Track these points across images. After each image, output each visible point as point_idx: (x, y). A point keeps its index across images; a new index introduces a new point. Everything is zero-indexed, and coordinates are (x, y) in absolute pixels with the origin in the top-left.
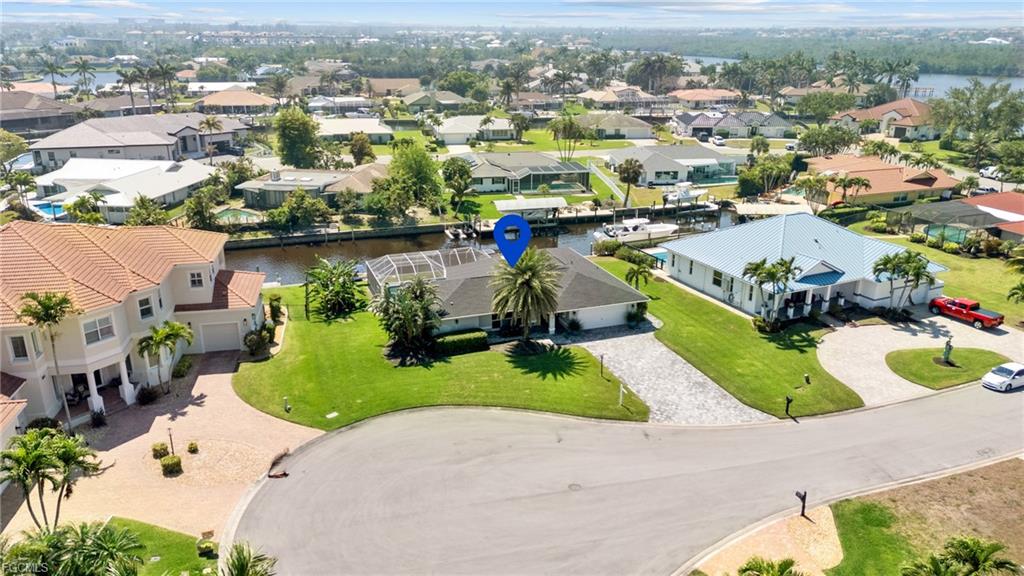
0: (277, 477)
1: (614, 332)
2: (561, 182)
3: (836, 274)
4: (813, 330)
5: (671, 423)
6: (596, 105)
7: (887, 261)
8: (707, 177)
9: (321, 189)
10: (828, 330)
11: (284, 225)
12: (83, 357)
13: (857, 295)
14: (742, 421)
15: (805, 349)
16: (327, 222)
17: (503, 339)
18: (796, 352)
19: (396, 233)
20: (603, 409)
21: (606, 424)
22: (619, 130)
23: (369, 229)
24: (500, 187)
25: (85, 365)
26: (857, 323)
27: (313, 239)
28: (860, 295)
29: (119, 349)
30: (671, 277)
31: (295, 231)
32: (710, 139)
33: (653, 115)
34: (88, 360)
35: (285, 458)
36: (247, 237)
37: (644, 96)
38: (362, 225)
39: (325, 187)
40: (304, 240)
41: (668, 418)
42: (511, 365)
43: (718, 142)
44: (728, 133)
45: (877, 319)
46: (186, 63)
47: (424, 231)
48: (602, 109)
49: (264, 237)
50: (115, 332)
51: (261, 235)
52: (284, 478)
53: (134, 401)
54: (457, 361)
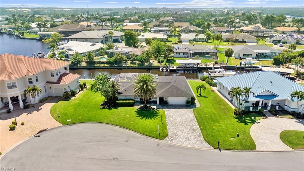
0: (36, 136)
1: (180, 107)
2: (209, 55)
3: (274, 96)
4: (257, 117)
5: (171, 142)
6: (244, 32)
7: (296, 93)
8: (265, 57)
9: (127, 53)
10: (264, 117)
11: (112, 63)
12: (7, 93)
13: (285, 105)
14: (198, 147)
15: (248, 123)
16: (126, 63)
17: (140, 104)
18: (244, 124)
19: (145, 68)
20: (151, 133)
21: (149, 138)
22: (244, 40)
23: (137, 66)
24: (186, 55)
25: (7, 95)
26: (280, 117)
27: (120, 67)
28: (287, 105)
29: (18, 92)
30: (218, 90)
31: (116, 65)
32: (278, 44)
33: (264, 35)
34: (8, 94)
35: (44, 131)
36: (102, 65)
37: (263, 28)
38: (136, 64)
39: (129, 52)
40: (117, 68)
41: (172, 140)
42: (136, 113)
43: (280, 45)
44: (287, 42)
45: (291, 116)
46: (128, 18)
47: (154, 68)
48: (246, 33)
49: (107, 66)
50: (17, 87)
51: (106, 65)
52: (38, 137)
53: (23, 107)
54: (120, 109)
